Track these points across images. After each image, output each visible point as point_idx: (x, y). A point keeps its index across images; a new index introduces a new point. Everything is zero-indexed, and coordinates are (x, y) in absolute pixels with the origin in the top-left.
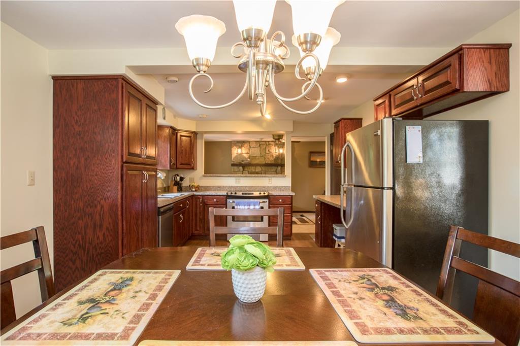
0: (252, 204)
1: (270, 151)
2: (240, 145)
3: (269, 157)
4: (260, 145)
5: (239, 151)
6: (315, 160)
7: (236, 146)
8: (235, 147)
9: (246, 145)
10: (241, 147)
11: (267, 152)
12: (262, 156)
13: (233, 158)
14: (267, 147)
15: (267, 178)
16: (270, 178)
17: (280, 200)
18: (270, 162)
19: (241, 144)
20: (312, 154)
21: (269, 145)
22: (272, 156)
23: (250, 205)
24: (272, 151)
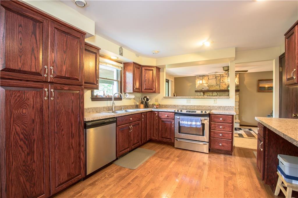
0: (194, 120)
1: (224, 80)
2: (201, 78)
3: (223, 85)
4: (216, 77)
5: (201, 82)
6: (264, 86)
7: (199, 78)
8: (198, 79)
9: (206, 78)
10: (202, 80)
11: (221, 81)
12: (218, 85)
13: (196, 87)
14: (221, 78)
15: (213, 100)
16: (215, 99)
17: (221, 119)
18: (223, 89)
19: (202, 77)
20: (260, 82)
21: (223, 76)
22: (226, 84)
23: (192, 122)
24: (225, 81)
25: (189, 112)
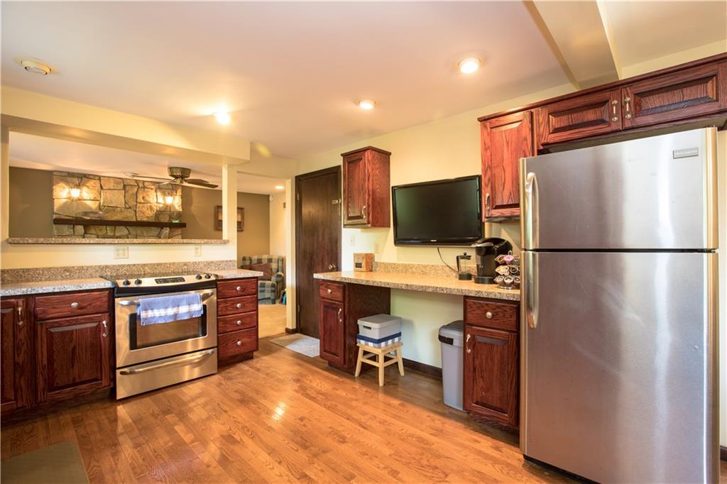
1: (147, 198)
2: (76, 181)
3: (145, 209)
4: (124, 186)
5: (75, 193)
7: (67, 183)
8: (62, 184)
9: (91, 183)
10: (78, 186)
11: (140, 199)
12: (130, 208)
13: (55, 208)
14: (140, 191)
17: (238, 288)
19: (79, 178)
20: (220, 210)
21: (144, 187)
22: (151, 208)
24: (151, 200)
25: (165, 281)
